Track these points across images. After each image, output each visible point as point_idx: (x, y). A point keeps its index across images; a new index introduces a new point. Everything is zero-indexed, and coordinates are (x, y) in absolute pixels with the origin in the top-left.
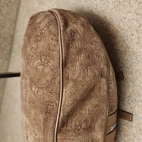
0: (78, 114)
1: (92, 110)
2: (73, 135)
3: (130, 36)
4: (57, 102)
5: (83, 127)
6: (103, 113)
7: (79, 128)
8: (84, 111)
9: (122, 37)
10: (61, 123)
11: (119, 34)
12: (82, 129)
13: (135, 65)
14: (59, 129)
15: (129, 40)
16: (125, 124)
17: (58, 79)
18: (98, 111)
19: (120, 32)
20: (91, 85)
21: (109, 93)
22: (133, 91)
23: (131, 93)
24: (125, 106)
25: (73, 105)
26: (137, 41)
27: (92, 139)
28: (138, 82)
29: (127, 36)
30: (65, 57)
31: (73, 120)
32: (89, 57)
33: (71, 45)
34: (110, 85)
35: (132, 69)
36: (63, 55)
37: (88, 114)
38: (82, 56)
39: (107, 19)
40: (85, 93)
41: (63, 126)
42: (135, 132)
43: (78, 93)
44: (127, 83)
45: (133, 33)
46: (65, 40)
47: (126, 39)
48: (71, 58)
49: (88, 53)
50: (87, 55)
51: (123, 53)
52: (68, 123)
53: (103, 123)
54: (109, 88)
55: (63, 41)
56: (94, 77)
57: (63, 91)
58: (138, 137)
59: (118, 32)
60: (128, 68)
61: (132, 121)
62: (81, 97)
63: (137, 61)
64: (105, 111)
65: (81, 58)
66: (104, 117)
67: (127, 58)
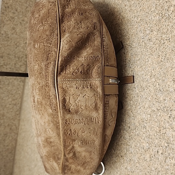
0: (75, 61)
1: (87, 57)
2: (71, 77)
3: (124, 7)
4: (56, 50)
5: (80, 71)
6: (98, 60)
7: (76, 72)
8: (80, 58)
9: (118, 12)
10: (60, 67)
11: (116, 10)
12: (80, 73)
13: (131, 30)
14: (59, 72)
15: (123, 11)
16: (129, 89)
17: (56, 32)
18: (93, 58)
19: (116, 8)
20: (85, 34)
21: (103, 46)
22: (131, 54)
23: (131, 56)
24: (128, 72)
25: (69, 50)
26: (129, 9)
27: (91, 85)
28: (134, 44)
29: (122, 9)
30: (62, 15)
31: (71, 66)
32: (83, 15)
33: (66, 7)
34: (104, 39)
35: (128, 35)
36: (60, 14)
37: (84, 60)
38: (76, 13)
39: (106, 1)
40: (80, 41)
41: (62, 70)
42: (138, 92)
43: (73, 41)
44: (127, 49)
45: (126, 4)
46: (60, 3)
47: (121, 12)
48: (67, 16)
49: (81, 12)
50: (80, 13)
51: (120, 25)
52: (67, 68)
53: (99, 70)
54: (103, 42)
55: (60, 4)
56: (87, 29)
57: (60, 42)
58: (141, 95)
59: (115, 9)
60: (125, 36)
61: (134, 82)
62: (76, 44)
63: (132, 26)
64: (100, 59)
65: (76, 15)
66: (99, 64)
67: (124, 28)
